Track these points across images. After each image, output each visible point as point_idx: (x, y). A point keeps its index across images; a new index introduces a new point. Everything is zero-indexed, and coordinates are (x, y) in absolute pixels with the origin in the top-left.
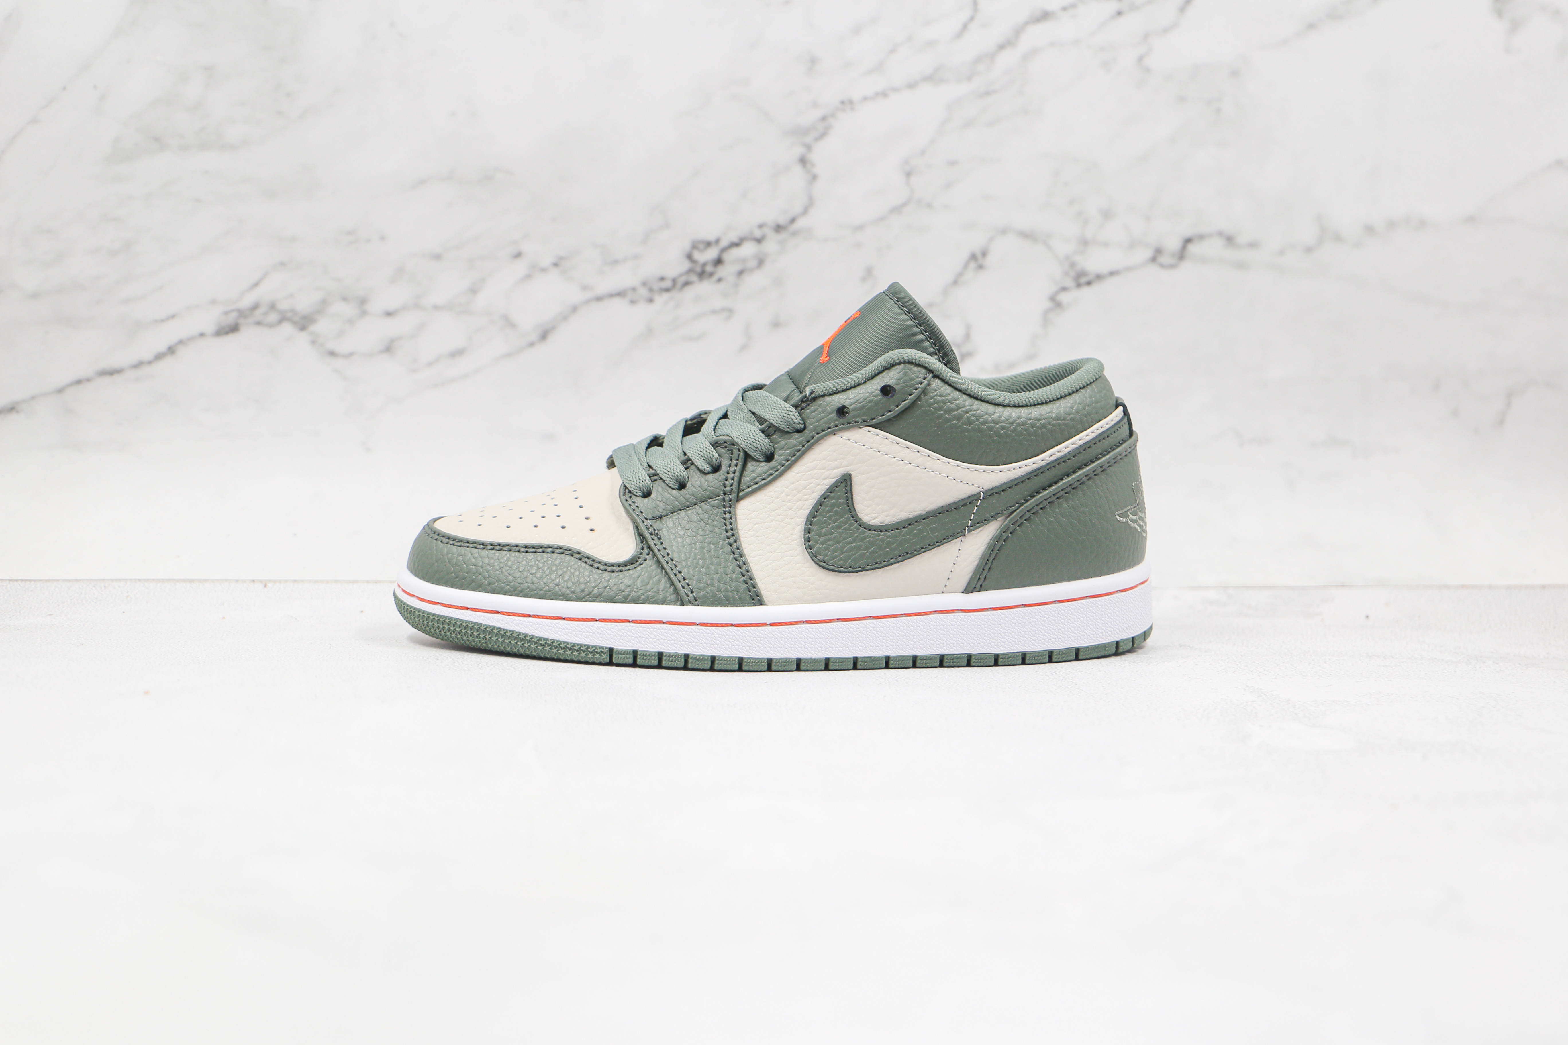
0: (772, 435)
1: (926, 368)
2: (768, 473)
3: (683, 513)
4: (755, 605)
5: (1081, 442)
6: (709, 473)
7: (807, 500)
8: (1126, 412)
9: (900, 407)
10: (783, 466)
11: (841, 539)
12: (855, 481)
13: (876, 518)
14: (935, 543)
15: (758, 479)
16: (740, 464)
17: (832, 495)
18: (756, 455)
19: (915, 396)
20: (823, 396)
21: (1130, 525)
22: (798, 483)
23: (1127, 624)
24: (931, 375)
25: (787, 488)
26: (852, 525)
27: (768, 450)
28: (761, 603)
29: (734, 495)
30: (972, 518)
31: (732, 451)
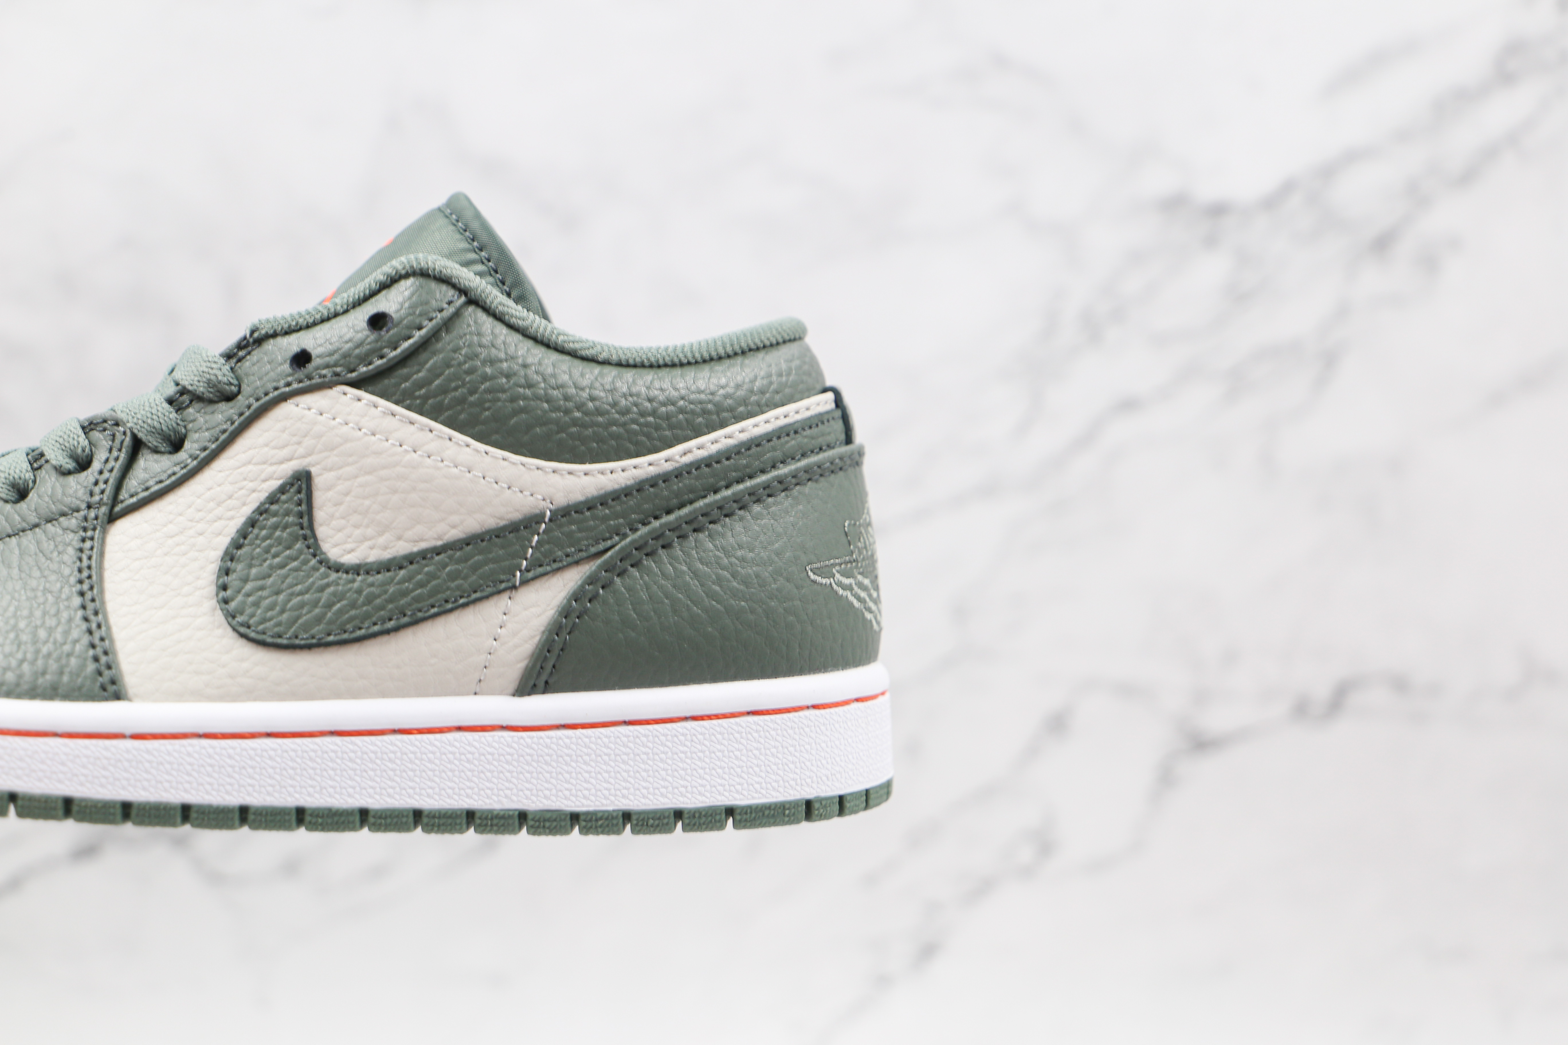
0: (188, 406)
1: (454, 286)
2: (170, 472)
3: (14, 540)
4: (106, 699)
5: (744, 437)
6: (69, 473)
7: (231, 518)
8: (839, 402)
9: (399, 350)
10: (196, 458)
11: (284, 586)
12: (318, 482)
13: (352, 550)
14: (459, 598)
15: (151, 483)
16: (123, 456)
17: (274, 507)
18: (153, 441)
19: (428, 332)
20: (275, 335)
21: (836, 593)
22: (219, 489)
23: (827, 769)
24: (463, 299)
25: (199, 497)
26: (306, 562)
27: (175, 431)
28: (118, 696)
29: (104, 509)
30: (529, 556)
31: (114, 435)
